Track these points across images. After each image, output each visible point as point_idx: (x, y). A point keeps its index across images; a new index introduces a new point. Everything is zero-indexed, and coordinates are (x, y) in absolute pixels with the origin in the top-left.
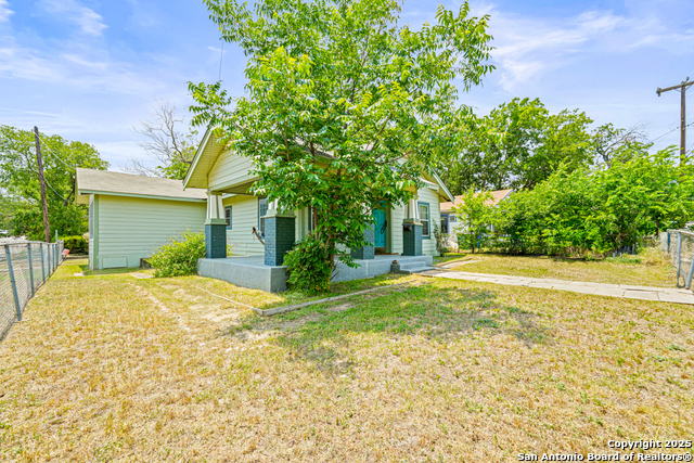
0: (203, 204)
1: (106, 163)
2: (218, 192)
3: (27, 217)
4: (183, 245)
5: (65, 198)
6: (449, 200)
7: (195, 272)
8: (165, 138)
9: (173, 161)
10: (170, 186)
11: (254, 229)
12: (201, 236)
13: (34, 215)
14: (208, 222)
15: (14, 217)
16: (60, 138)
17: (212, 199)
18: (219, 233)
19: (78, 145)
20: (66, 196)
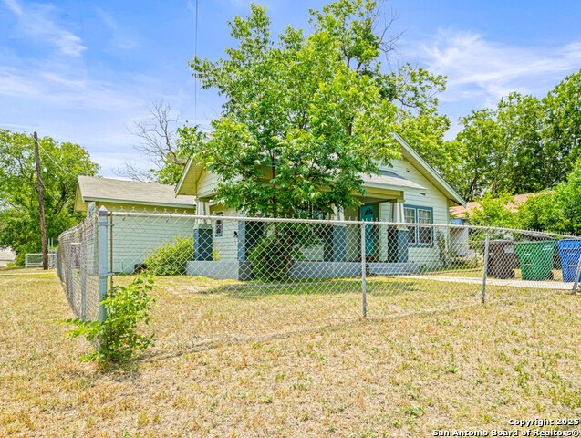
0: (192, 210)
1: (97, 165)
2: (206, 199)
3: (19, 226)
4: (175, 247)
5: (55, 205)
6: (460, 205)
7: (183, 272)
8: (159, 139)
9: (166, 163)
10: (163, 192)
11: (236, 233)
12: (189, 240)
13: (25, 223)
14: (196, 227)
15: (6, 225)
16: (51, 139)
17: (200, 204)
18: (205, 236)
19: (68, 147)
20: (56, 202)
